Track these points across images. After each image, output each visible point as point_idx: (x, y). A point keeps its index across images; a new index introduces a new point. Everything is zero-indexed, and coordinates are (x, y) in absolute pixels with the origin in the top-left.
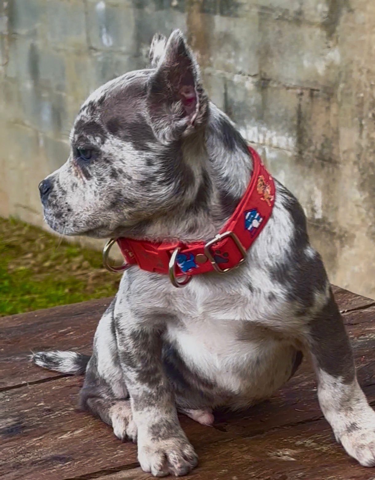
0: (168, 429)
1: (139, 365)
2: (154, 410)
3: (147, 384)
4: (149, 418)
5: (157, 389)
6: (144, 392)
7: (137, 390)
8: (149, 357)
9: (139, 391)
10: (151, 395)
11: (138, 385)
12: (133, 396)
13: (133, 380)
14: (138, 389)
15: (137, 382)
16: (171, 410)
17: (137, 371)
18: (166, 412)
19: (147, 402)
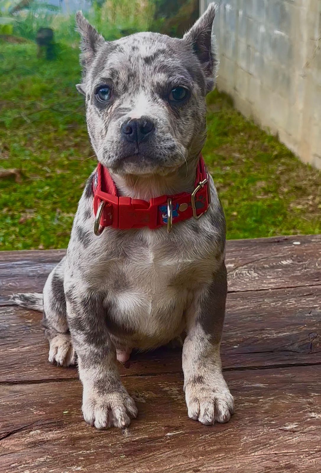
0: (112, 384)
1: (88, 328)
2: (99, 368)
3: (94, 345)
4: (95, 375)
5: (103, 349)
6: (91, 351)
7: (85, 351)
8: (96, 321)
9: (86, 352)
10: (97, 354)
11: (86, 346)
12: (81, 356)
13: (81, 342)
14: (86, 349)
15: (85, 344)
16: (114, 367)
17: (86, 334)
18: (110, 369)
19: (93, 360)
